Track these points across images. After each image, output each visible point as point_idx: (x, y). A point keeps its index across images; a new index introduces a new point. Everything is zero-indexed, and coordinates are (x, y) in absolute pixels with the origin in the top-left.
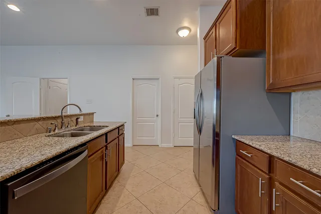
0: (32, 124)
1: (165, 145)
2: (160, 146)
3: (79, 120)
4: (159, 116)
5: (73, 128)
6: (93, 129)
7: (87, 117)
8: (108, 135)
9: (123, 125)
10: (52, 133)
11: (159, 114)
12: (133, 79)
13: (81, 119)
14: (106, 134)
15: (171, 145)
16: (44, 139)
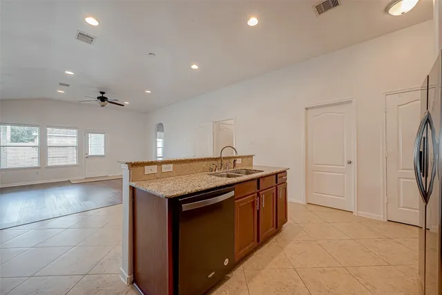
0: (200, 163)
1: (362, 214)
2: (355, 214)
3: (237, 162)
4: (352, 165)
5: (231, 170)
6: (248, 173)
7: (245, 159)
8: (261, 180)
9: (285, 172)
10: (213, 172)
11: (354, 159)
12: (307, 109)
13: (239, 161)
14: (258, 179)
15: (381, 217)
16: (206, 176)
